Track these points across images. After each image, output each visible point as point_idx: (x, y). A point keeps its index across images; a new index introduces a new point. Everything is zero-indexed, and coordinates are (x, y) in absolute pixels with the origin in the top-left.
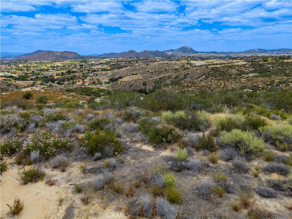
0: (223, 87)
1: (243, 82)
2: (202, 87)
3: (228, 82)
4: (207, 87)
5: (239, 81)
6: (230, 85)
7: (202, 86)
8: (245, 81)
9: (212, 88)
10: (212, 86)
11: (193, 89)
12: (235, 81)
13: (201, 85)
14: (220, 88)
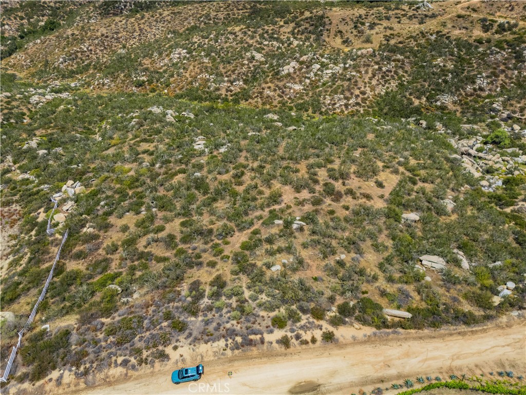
0: (140, 35)
1: (166, 19)
2: (103, 38)
3: (143, 21)
4: (113, 38)
5: (161, 17)
6: (148, 27)
7: (103, 35)
8: (169, 15)
9: (121, 40)
10: (120, 35)
11: (90, 45)
12: (154, 19)
13: (99, 34)
14: (135, 38)
